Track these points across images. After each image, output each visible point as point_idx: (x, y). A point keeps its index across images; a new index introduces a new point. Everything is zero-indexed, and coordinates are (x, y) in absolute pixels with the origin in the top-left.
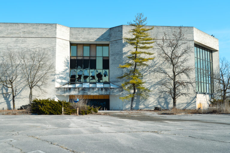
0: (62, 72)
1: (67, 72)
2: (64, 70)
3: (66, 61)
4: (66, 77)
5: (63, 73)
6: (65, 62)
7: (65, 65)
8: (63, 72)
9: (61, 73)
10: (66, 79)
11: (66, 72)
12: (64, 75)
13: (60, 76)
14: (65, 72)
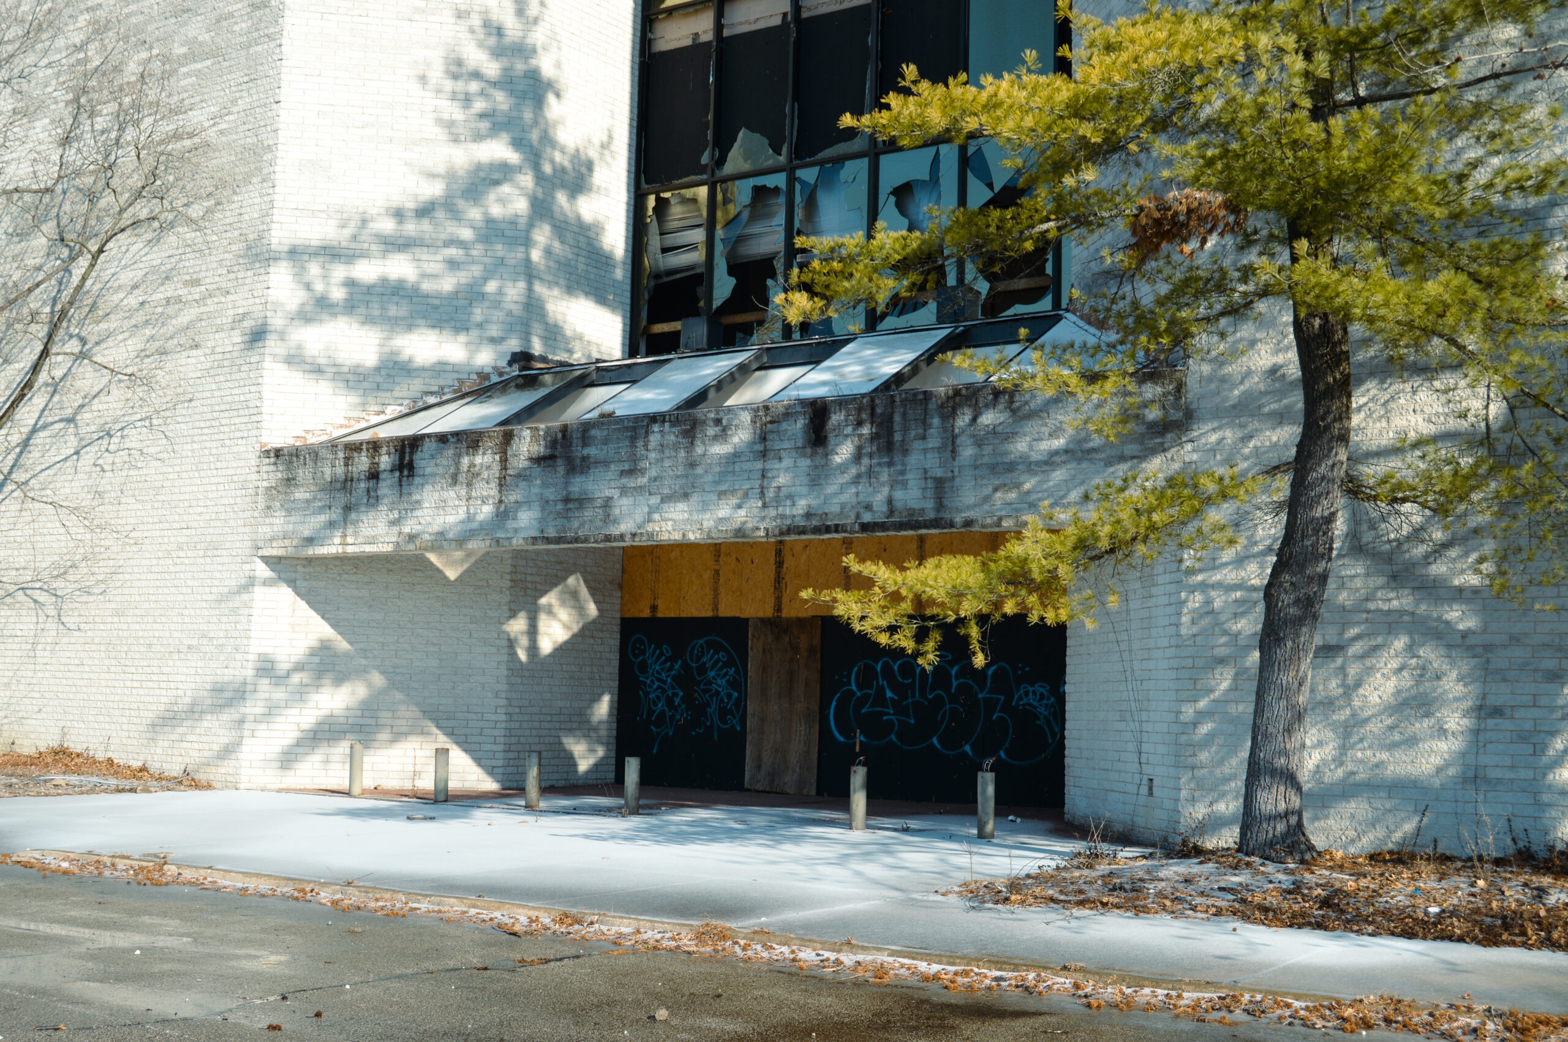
0: (399, 214)
1: (496, 211)
2: (435, 190)
3: (478, 58)
4: (472, 294)
5: (411, 228)
6: (457, 69)
7: (455, 112)
8: (425, 211)
9: (387, 226)
10: (478, 314)
11: (475, 214)
12: (433, 263)
13: (367, 271)
14: (456, 215)
